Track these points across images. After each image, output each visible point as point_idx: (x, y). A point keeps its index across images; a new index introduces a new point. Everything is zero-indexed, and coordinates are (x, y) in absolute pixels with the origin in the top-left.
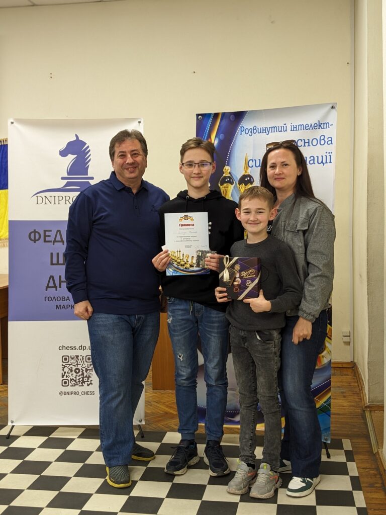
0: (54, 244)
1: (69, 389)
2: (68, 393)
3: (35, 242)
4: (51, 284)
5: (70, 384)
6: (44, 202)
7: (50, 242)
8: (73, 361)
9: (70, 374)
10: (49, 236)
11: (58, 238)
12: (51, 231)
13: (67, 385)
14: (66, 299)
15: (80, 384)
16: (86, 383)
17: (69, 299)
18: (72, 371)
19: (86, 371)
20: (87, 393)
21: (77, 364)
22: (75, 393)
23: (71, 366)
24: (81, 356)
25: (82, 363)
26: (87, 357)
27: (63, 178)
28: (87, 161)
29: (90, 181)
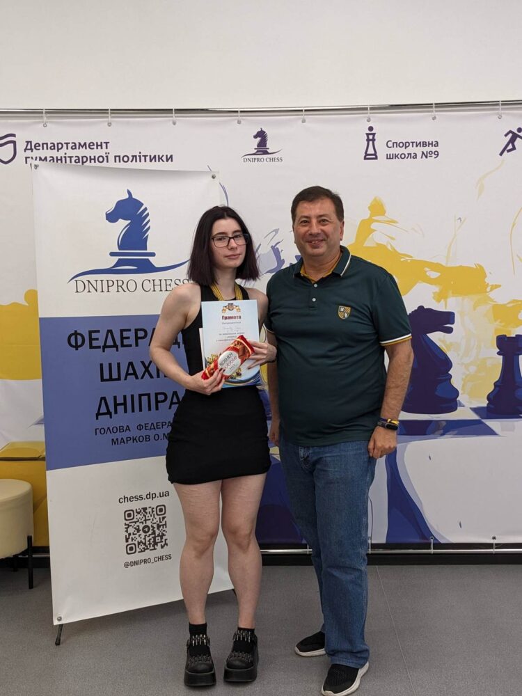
0: (104, 351)
3: (77, 349)
4: (103, 410)
6: (87, 289)
7: (99, 347)
8: (139, 516)
9: (137, 536)
10: (97, 339)
11: (110, 342)
12: (98, 331)
14: (125, 429)
15: (152, 548)
16: (159, 544)
17: (129, 429)
18: (138, 531)
19: (158, 528)
20: (161, 558)
21: (146, 520)
22: (145, 561)
23: (138, 524)
24: (150, 507)
25: (152, 517)
26: (158, 508)
27: (112, 254)
28: (145, 229)
29: (151, 259)
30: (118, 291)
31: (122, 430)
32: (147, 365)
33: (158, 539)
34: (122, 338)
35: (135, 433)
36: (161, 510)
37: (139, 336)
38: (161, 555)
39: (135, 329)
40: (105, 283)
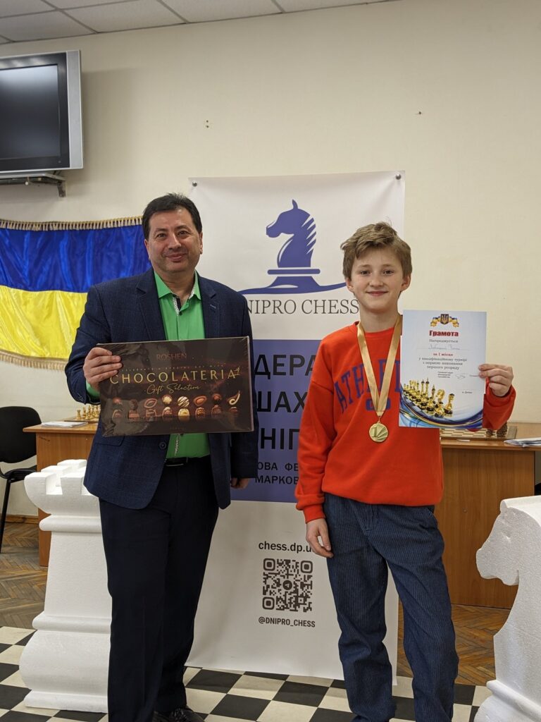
1: (274, 614)
2: (272, 621)
5: (276, 606)
8: (280, 568)
9: (276, 590)
11: (261, 368)
13: (271, 607)
14: (271, 466)
15: (292, 608)
16: (302, 606)
17: (276, 467)
18: (279, 585)
19: (302, 588)
20: (303, 623)
21: (288, 575)
22: (284, 621)
23: (278, 576)
24: (294, 561)
25: (296, 573)
26: (304, 564)
27: (271, 272)
28: (311, 242)
29: (314, 276)
30: (274, 313)
31: (268, 468)
32: (301, 397)
33: (301, 600)
34: (276, 365)
35: (281, 472)
36: (307, 567)
37: (295, 363)
38: (303, 620)
39: (291, 356)
40: (261, 304)
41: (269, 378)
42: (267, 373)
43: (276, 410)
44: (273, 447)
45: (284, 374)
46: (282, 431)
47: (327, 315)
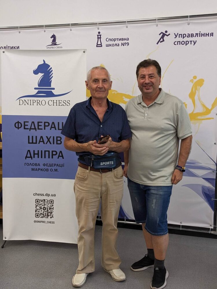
0: (30, 131)
1: (40, 219)
2: (39, 222)
3: (18, 129)
4: (29, 155)
5: (40, 216)
6: (24, 104)
7: (28, 129)
8: (42, 202)
9: (40, 211)
10: (27, 125)
11: (33, 127)
12: (28, 122)
13: (38, 217)
14: (38, 165)
15: (46, 217)
16: (50, 216)
19: (50, 209)
21: (44, 205)
22: (43, 222)
24: (47, 200)
25: (48, 204)
26: (50, 201)
27: (35, 89)
28: (51, 77)
29: (53, 91)
30: (37, 105)
31: (36, 165)
32: (49, 138)
33: (49, 214)
34: (38, 126)
35: (42, 167)
37: (46, 125)
38: (50, 221)
39: (44, 122)
40: (32, 101)
41: (36, 131)
42: (35, 129)
43: (39, 143)
44: (38, 157)
45: (42, 129)
46: (42, 151)
47: (58, 106)
